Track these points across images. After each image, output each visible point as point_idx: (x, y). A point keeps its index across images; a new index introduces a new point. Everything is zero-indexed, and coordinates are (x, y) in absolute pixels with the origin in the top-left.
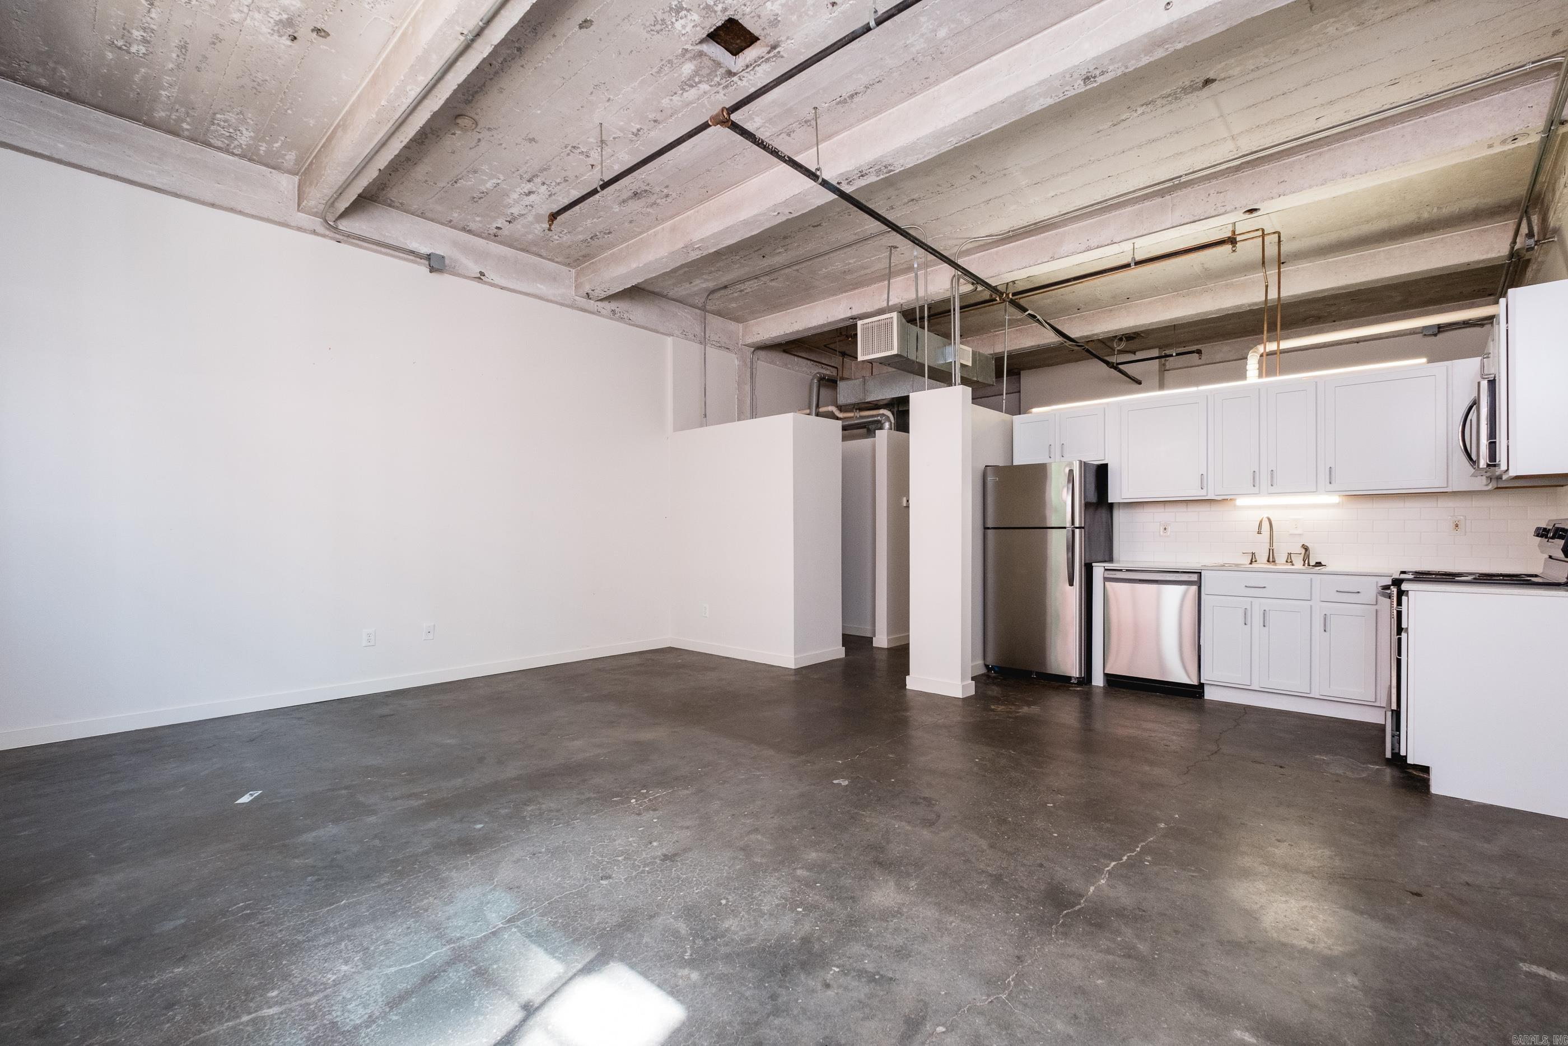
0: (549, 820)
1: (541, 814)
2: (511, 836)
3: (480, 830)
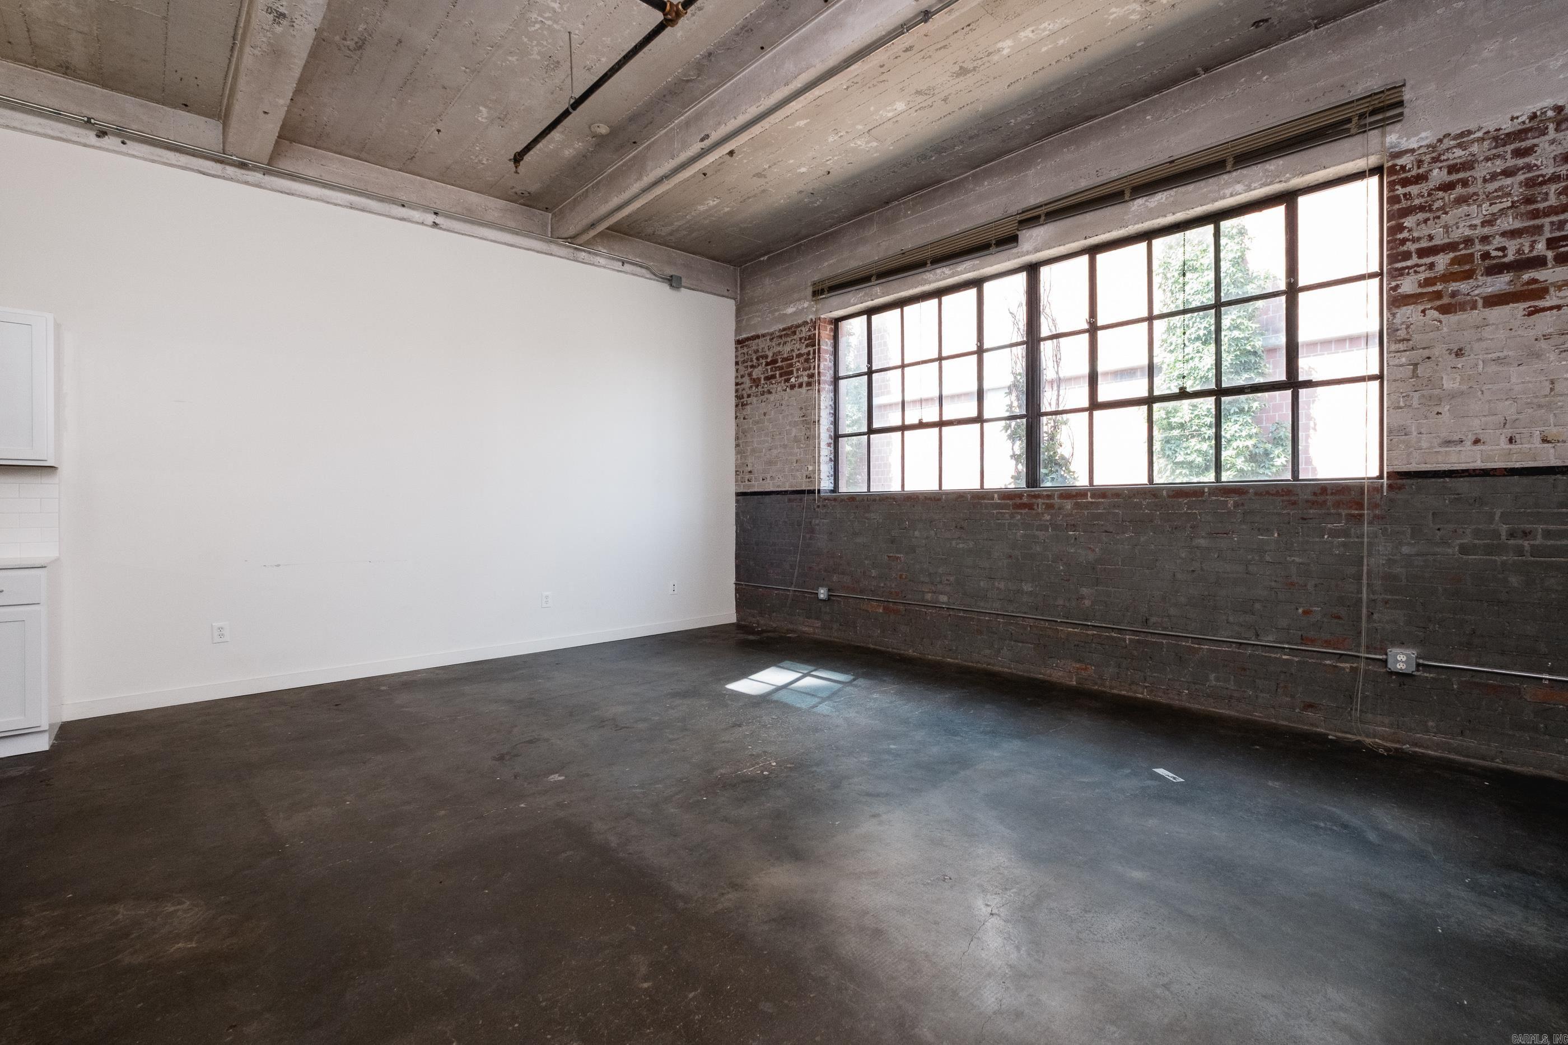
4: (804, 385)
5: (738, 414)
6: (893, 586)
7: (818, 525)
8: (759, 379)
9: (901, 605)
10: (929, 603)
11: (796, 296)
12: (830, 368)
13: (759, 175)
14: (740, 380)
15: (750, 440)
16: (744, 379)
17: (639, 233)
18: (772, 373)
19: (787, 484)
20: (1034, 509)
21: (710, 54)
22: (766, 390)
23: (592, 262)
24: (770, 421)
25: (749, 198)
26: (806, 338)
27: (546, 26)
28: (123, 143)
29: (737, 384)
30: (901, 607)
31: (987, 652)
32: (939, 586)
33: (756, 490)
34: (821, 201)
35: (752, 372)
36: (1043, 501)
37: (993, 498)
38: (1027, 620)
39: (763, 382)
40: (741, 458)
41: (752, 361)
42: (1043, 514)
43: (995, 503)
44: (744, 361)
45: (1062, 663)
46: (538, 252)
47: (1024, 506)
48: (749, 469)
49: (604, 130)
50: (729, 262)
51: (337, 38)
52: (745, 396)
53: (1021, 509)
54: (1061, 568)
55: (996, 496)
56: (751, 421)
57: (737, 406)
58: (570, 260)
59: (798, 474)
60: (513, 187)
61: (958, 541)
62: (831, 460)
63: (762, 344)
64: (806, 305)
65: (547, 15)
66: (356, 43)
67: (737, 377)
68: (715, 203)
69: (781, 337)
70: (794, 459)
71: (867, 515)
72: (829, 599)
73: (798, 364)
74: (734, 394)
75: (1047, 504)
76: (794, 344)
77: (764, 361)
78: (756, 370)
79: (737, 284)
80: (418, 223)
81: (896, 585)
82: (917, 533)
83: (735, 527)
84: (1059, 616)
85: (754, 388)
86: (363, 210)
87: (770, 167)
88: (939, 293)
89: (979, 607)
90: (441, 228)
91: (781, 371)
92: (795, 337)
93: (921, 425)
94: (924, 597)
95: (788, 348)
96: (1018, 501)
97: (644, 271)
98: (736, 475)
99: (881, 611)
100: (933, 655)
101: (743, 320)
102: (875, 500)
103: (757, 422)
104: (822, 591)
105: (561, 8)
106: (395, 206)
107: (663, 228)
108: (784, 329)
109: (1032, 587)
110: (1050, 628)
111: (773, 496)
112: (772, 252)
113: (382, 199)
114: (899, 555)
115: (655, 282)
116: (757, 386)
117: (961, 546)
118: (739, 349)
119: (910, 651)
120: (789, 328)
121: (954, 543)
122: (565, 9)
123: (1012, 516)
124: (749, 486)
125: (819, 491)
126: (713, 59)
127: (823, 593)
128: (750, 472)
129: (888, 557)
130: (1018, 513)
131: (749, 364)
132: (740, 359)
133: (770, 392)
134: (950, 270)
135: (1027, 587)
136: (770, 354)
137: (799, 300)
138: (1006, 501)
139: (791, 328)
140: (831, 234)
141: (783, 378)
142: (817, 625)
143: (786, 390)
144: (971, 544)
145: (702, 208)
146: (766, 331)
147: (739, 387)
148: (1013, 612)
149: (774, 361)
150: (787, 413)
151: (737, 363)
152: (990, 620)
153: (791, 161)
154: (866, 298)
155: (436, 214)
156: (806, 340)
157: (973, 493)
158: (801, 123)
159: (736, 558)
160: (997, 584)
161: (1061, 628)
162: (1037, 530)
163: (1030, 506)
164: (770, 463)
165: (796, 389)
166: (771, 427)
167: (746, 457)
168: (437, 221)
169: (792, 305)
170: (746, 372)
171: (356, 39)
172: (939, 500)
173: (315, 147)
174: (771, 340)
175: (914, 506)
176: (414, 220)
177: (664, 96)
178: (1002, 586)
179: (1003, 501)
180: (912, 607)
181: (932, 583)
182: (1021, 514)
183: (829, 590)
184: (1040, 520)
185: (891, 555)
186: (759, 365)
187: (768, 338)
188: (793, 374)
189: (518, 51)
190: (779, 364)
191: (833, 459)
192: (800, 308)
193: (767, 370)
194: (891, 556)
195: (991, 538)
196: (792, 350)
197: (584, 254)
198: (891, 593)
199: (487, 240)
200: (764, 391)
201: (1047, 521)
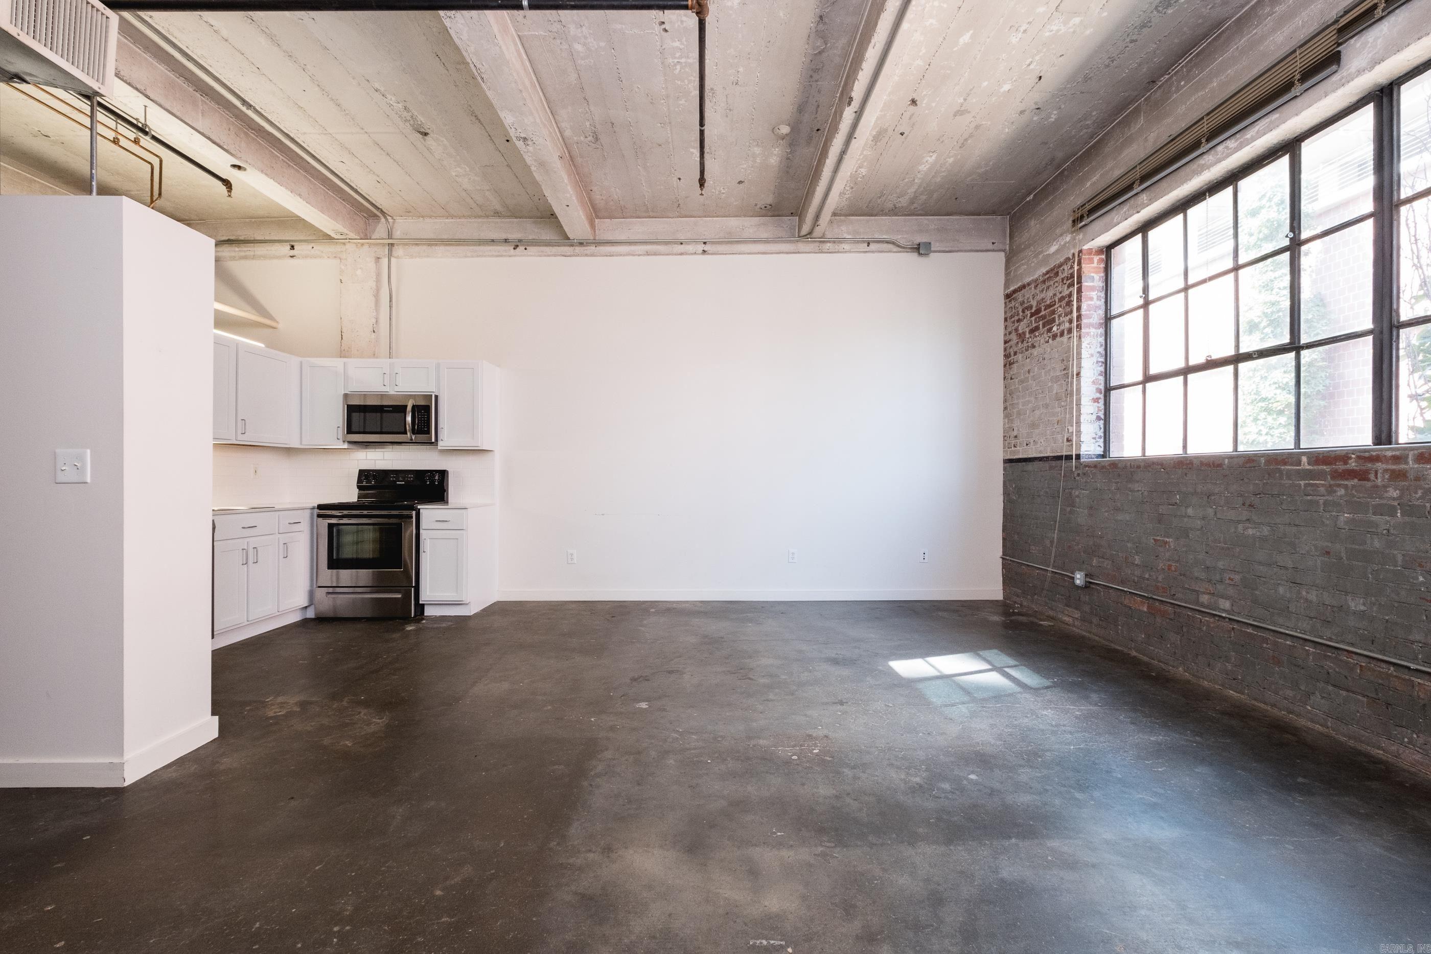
0: (904, 758)
1: (909, 768)
2: (943, 755)
3: (973, 772)
4: (1066, 332)
5: (1006, 375)
6: (1160, 579)
7: (1078, 496)
8: (1024, 333)
9: (1169, 605)
10: (1204, 607)
11: (1058, 231)
12: (1098, 307)
13: (959, 113)
14: (1008, 338)
15: (1016, 402)
16: (1011, 335)
17: (882, 211)
18: (1036, 325)
19: (1049, 449)
20: (1368, 480)
21: (821, 17)
22: (1030, 344)
23: (837, 250)
24: (1034, 379)
25: (966, 140)
26: (1068, 277)
27: (684, 64)
28: (526, 249)
29: (1006, 342)
30: (1170, 609)
31: (1289, 693)
32: (1220, 587)
33: (1021, 456)
34: (1055, 112)
35: (1018, 327)
36: (1384, 466)
37: (1299, 463)
38: (1355, 657)
39: (1028, 335)
40: (1008, 422)
41: (1018, 315)
42: (1385, 487)
43: (1303, 470)
44: (1011, 315)
45: (1421, 741)
46: (787, 253)
47: (1351, 474)
48: (1015, 433)
49: (785, 130)
50: (994, 213)
51: (582, 138)
52: (1012, 353)
53: (1347, 479)
54: (1421, 579)
55: (1304, 459)
56: (1017, 380)
57: (1005, 366)
58: (816, 253)
59: (1059, 436)
60: (756, 205)
61: (1247, 525)
62: (1098, 418)
63: (1027, 294)
64: (1068, 239)
65: (678, 55)
66: (593, 137)
67: (1005, 335)
68: (934, 158)
69: (1044, 282)
70: (1055, 419)
71: (1130, 486)
72: (1086, 587)
73: (1060, 309)
74: (1002, 353)
75: (1393, 471)
76: (1057, 287)
77: (1029, 312)
78: (1022, 323)
79: (1006, 234)
80: (692, 254)
81: (1163, 579)
82: (1190, 511)
83: (1002, 496)
84: (1415, 660)
85: (1020, 344)
86: (655, 254)
87: (965, 100)
88: (1232, 178)
89: (1275, 625)
90: (709, 254)
91: (1044, 321)
92: (1057, 279)
93: (1211, 364)
94: (1198, 598)
95: (1050, 293)
96: (1340, 467)
97: (890, 246)
98: (1005, 440)
99: (1145, 609)
100: (1210, 681)
101: (1011, 271)
102: (1139, 467)
103: (1022, 382)
104: (1078, 576)
105: (682, 44)
106: (676, 245)
107: (900, 199)
108: (1048, 272)
109: (1364, 604)
110: (1396, 676)
111: (1036, 463)
112: (1035, 188)
113: (667, 243)
114: (1168, 540)
115: (905, 254)
116: (1022, 342)
117: (1250, 532)
118: (1008, 303)
119: (1180, 669)
120: (1052, 270)
121: (1240, 527)
122: (685, 43)
123: (1331, 490)
124: (1014, 452)
125: (1078, 457)
126: (827, 20)
127: (1079, 578)
128: (1016, 437)
129: (1155, 540)
130: (1339, 486)
131: (1016, 318)
132: (1009, 315)
133: (1033, 346)
134: (1236, 141)
135: (1356, 604)
136: (1034, 303)
137: (1061, 235)
138: (1321, 467)
139: (1054, 269)
140: (1093, 146)
141: (1046, 328)
142: (1077, 616)
143: (1048, 342)
144: (1266, 531)
145: (923, 168)
146: (1030, 279)
147: (1007, 345)
148: (1330, 639)
149: (1038, 311)
150: (1049, 368)
151: (1006, 320)
152: (1294, 646)
153: (985, 84)
154: (1131, 212)
155: (705, 243)
156: (1067, 280)
157: (1268, 455)
158: (966, 38)
159: (1003, 531)
160: (1304, 593)
161: (1419, 681)
162: (1374, 514)
163: (1363, 476)
164: (1033, 426)
165: (1058, 339)
166: (1034, 385)
167: (1012, 420)
168: (705, 249)
169: (1055, 243)
170: (1013, 328)
171: (591, 134)
172: (1220, 465)
173: (624, 218)
174: (1036, 287)
175: (1186, 474)
176: (689, 252)
177: (811, 77)
178: (1313, 596)
179: (1315, 467)
180: (1184, 611)
181: (1210, 581)
182: (1346, 487)
183: (1086, 575)
184: (1381, 498)
185: (1158, 538)
186: (1024, 318)
187: (1033, 286)
188: (1055, 322)
189: (681, 94)
190: (1043, 313)
191: (1102, 417)
192: (1062, 243)
193: (1031, 322)
194: (1158, 540)
195: (1297, 523)
196: (1055, 295)
197: (829, 244)
198: (1157, 588)
199: (745, 254)
200: (1028, 346)
201: (1394, 499)
